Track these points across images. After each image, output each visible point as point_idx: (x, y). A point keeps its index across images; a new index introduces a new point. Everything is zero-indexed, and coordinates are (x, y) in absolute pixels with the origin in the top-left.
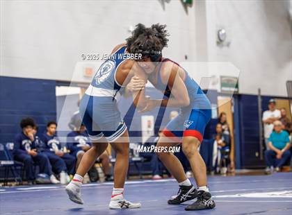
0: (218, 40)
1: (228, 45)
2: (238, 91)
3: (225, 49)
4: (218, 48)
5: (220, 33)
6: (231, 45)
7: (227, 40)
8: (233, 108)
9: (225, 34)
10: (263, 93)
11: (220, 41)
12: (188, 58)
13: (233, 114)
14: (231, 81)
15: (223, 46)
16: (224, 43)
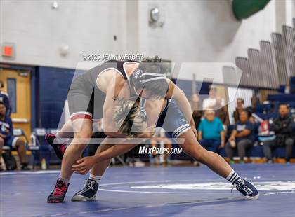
0: (151, 20)
1: (162, 25)
3: (158, 30)
4: (150, 29)
5: (153, 12)
6: (165, 26)
7: (160, 21)
9: (158, 13)
11: (152, 22)
12: (117, 38)
15: (155, 27)
16: (157, 24)
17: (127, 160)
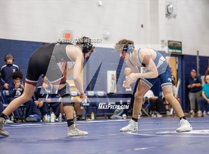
1: (175, 17)
2: (181, 53)
3: (172, 19)
4: (167, 19)
5: (169, 7)
6: (177, 17)
7: (174, 13)
8: (177, 65)
9: (172, 8)
10: (200, 54)
11: (168, 14)
12: (143, 26)
13: (177, 71)
14: (176, 44)
15: (170, 18)
16: (171, 15)
17: (151, 113)
